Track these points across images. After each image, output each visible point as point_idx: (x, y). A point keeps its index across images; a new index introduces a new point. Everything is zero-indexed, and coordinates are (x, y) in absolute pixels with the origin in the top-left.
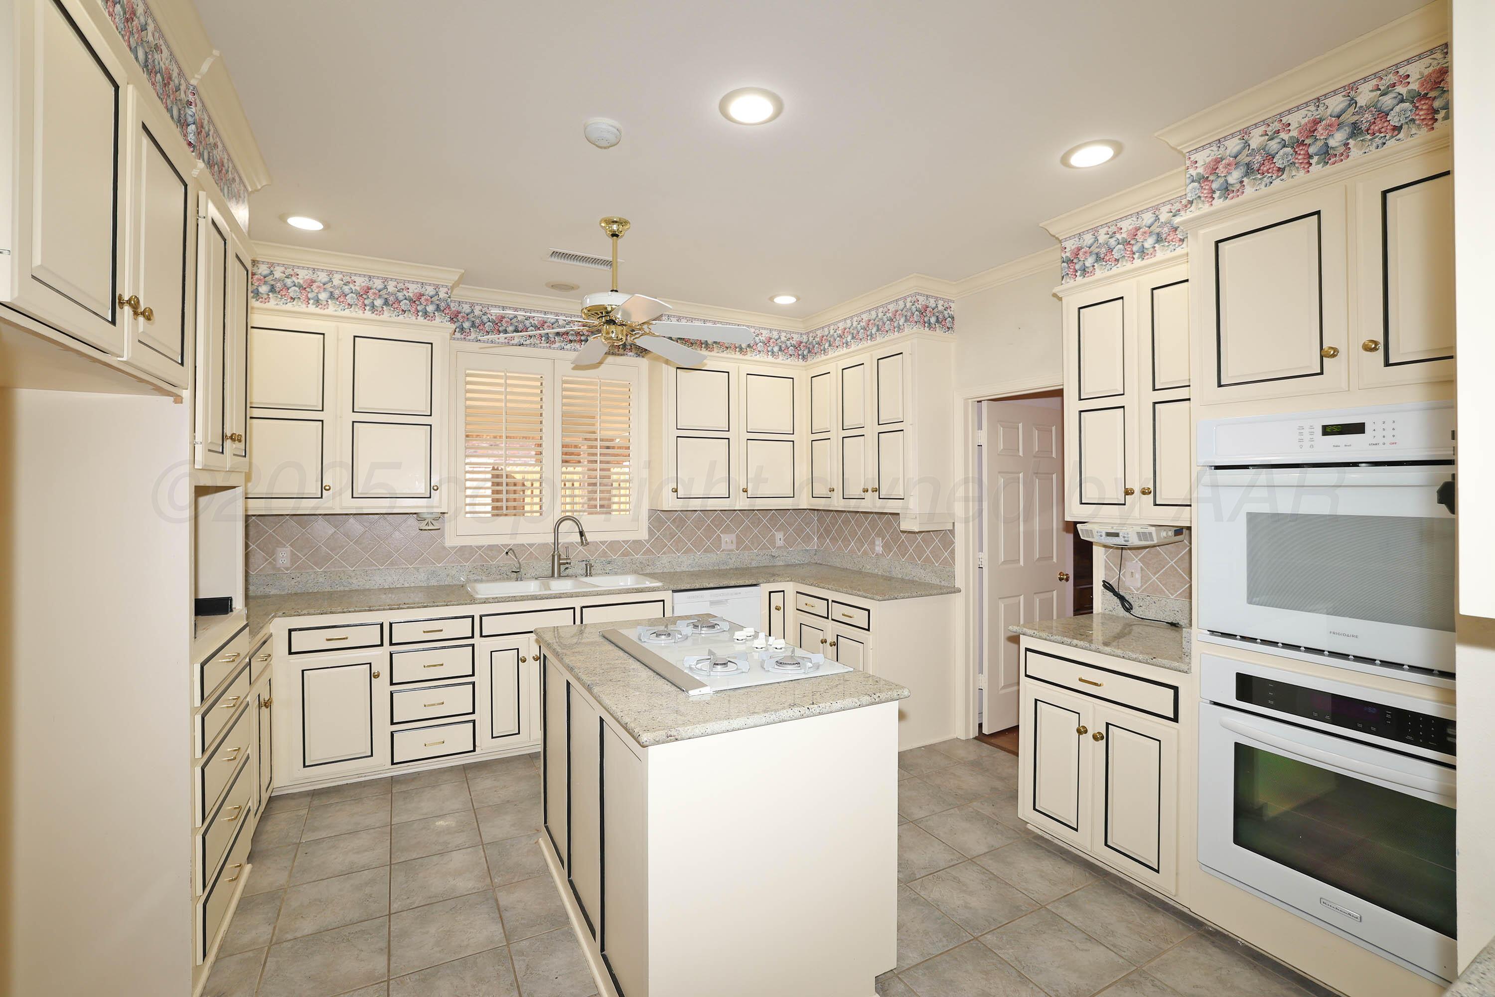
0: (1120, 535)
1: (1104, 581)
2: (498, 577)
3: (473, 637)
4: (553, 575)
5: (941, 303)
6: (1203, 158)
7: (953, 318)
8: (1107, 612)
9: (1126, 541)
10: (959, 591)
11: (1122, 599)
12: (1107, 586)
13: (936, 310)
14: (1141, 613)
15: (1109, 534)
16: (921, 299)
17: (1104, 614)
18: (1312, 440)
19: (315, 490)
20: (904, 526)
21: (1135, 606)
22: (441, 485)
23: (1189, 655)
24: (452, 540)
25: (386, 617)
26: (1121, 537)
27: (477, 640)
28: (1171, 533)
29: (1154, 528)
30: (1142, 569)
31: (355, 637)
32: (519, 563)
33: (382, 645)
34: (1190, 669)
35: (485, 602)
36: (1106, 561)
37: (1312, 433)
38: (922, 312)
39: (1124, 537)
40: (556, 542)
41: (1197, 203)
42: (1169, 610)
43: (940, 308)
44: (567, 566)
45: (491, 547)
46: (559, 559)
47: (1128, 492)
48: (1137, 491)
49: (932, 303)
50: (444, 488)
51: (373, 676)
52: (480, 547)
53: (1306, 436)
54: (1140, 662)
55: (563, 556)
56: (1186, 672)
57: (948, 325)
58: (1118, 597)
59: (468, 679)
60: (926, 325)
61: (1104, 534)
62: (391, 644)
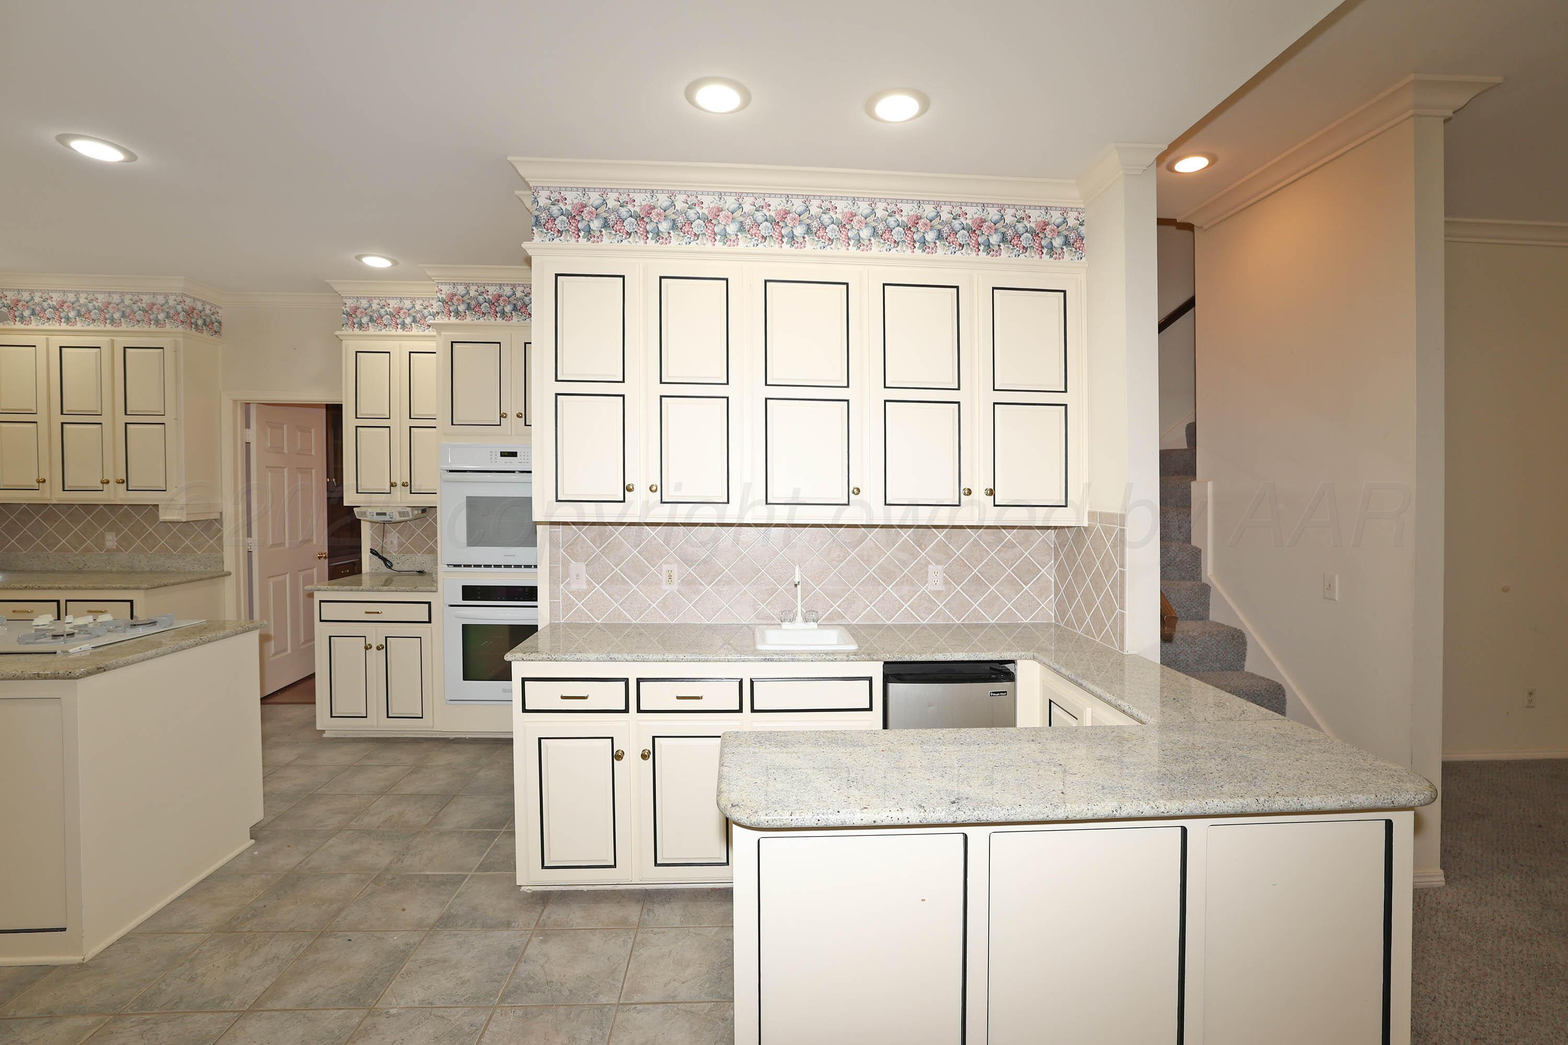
0: (387, 514)
1: (371, 549)
5: (208, 307)
6: (446, 289)
7: (220, 323)
8: (373, 571)
9: (390, 518)
10: (229, 574)
11: (385, 560)
12: (373, 552)
13: (202, 314)
14: (398, 568)
15: (378, 514)
16: (188, 301)
17: (371, 573)
18: (496, 458)
20: (163, 517)
21: (394, 563)
23: (436, 582)
26: (388, 516)
28: (420, 512)
29: (410, 509)
30: (398, 537)
34: (437, 589)
36: (371, 534)
37: (496, 455)
38: (190, 312)
39: (390, 515)
41: (441, 315)
42: (418, 560)
43: (207, 312)
47: (392, 485)
48: (399, 484)
49: (199, 306)
53: (494, 457)
54: (407, 592)
56: (435, 592)
57: (215, 328)
58: (382, 559)
60: (193, 326)
61: (375, 514)
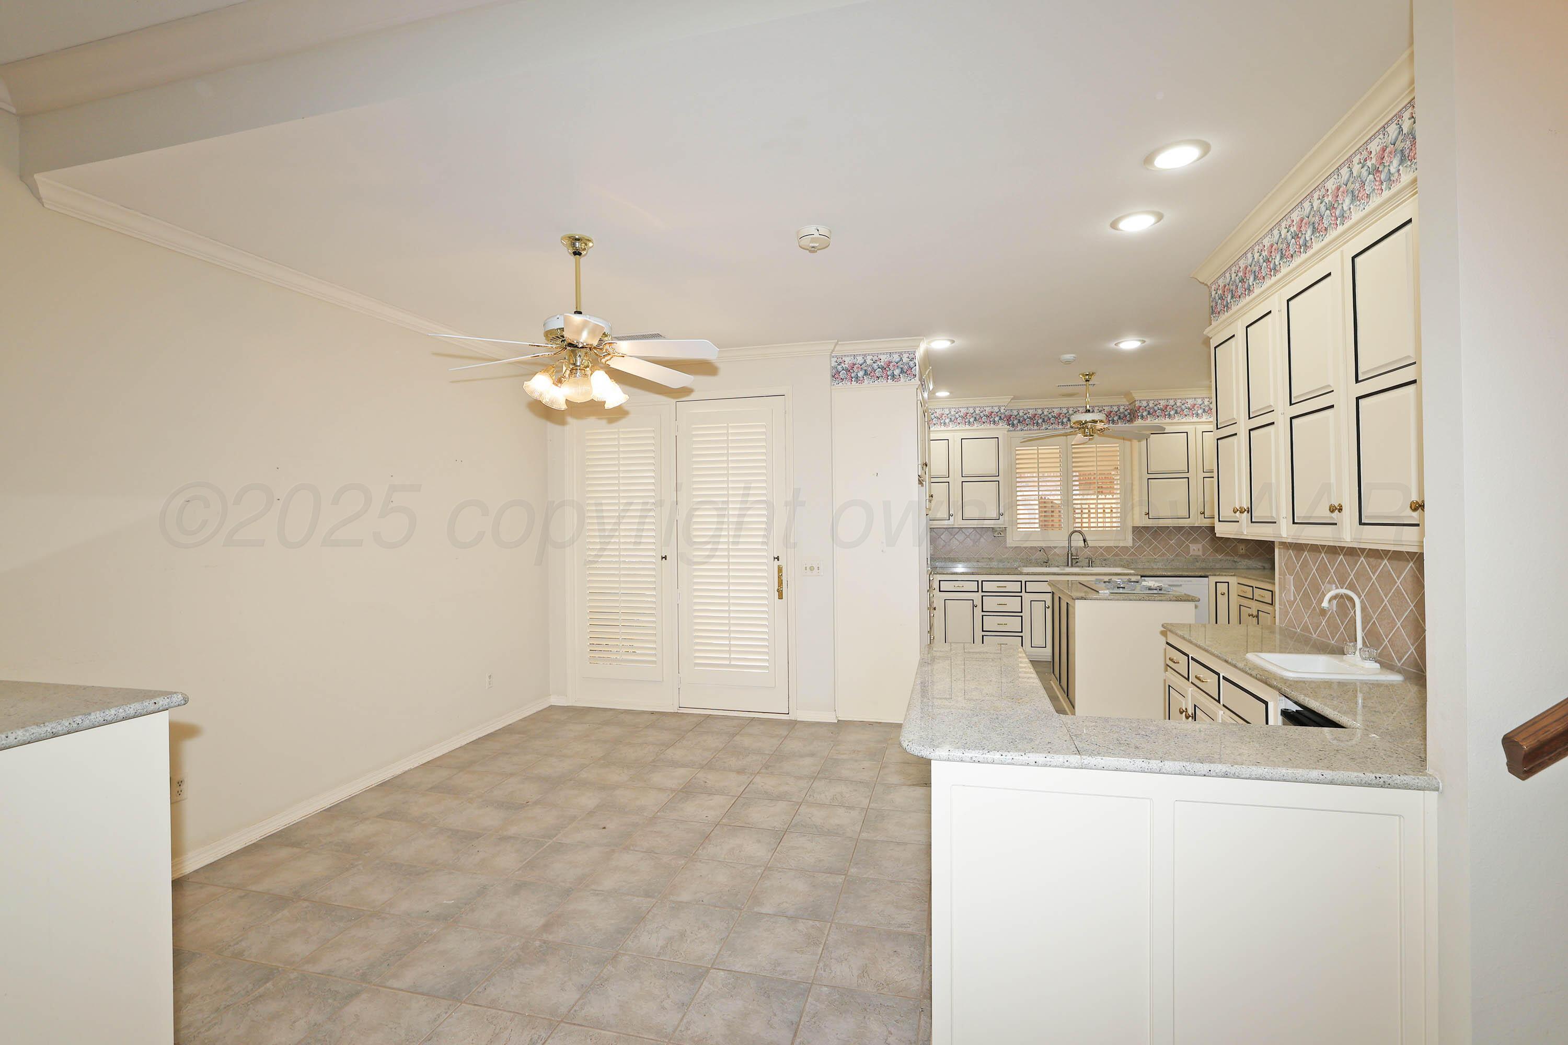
2: (1036, 565)
3: (1021, 592)
4: (1068, 565)
19: (946, 516)
22: (1004, 512)
24: (1010, 543)
25: (980, 578)
27: (1023, 594)
31: (966, 586)
32: (1048, 558)
33: (978, 591)
35: (1027, 574)
40: (1070, 547)
44: (1077, 560)
45: (1031, 548)
46: (1072, 555)
50: (1006, 514)
51: (974, 606)
52: (1026, 548)
55: (1074, 554)
59: (1019, 614)
62: (982, 592)
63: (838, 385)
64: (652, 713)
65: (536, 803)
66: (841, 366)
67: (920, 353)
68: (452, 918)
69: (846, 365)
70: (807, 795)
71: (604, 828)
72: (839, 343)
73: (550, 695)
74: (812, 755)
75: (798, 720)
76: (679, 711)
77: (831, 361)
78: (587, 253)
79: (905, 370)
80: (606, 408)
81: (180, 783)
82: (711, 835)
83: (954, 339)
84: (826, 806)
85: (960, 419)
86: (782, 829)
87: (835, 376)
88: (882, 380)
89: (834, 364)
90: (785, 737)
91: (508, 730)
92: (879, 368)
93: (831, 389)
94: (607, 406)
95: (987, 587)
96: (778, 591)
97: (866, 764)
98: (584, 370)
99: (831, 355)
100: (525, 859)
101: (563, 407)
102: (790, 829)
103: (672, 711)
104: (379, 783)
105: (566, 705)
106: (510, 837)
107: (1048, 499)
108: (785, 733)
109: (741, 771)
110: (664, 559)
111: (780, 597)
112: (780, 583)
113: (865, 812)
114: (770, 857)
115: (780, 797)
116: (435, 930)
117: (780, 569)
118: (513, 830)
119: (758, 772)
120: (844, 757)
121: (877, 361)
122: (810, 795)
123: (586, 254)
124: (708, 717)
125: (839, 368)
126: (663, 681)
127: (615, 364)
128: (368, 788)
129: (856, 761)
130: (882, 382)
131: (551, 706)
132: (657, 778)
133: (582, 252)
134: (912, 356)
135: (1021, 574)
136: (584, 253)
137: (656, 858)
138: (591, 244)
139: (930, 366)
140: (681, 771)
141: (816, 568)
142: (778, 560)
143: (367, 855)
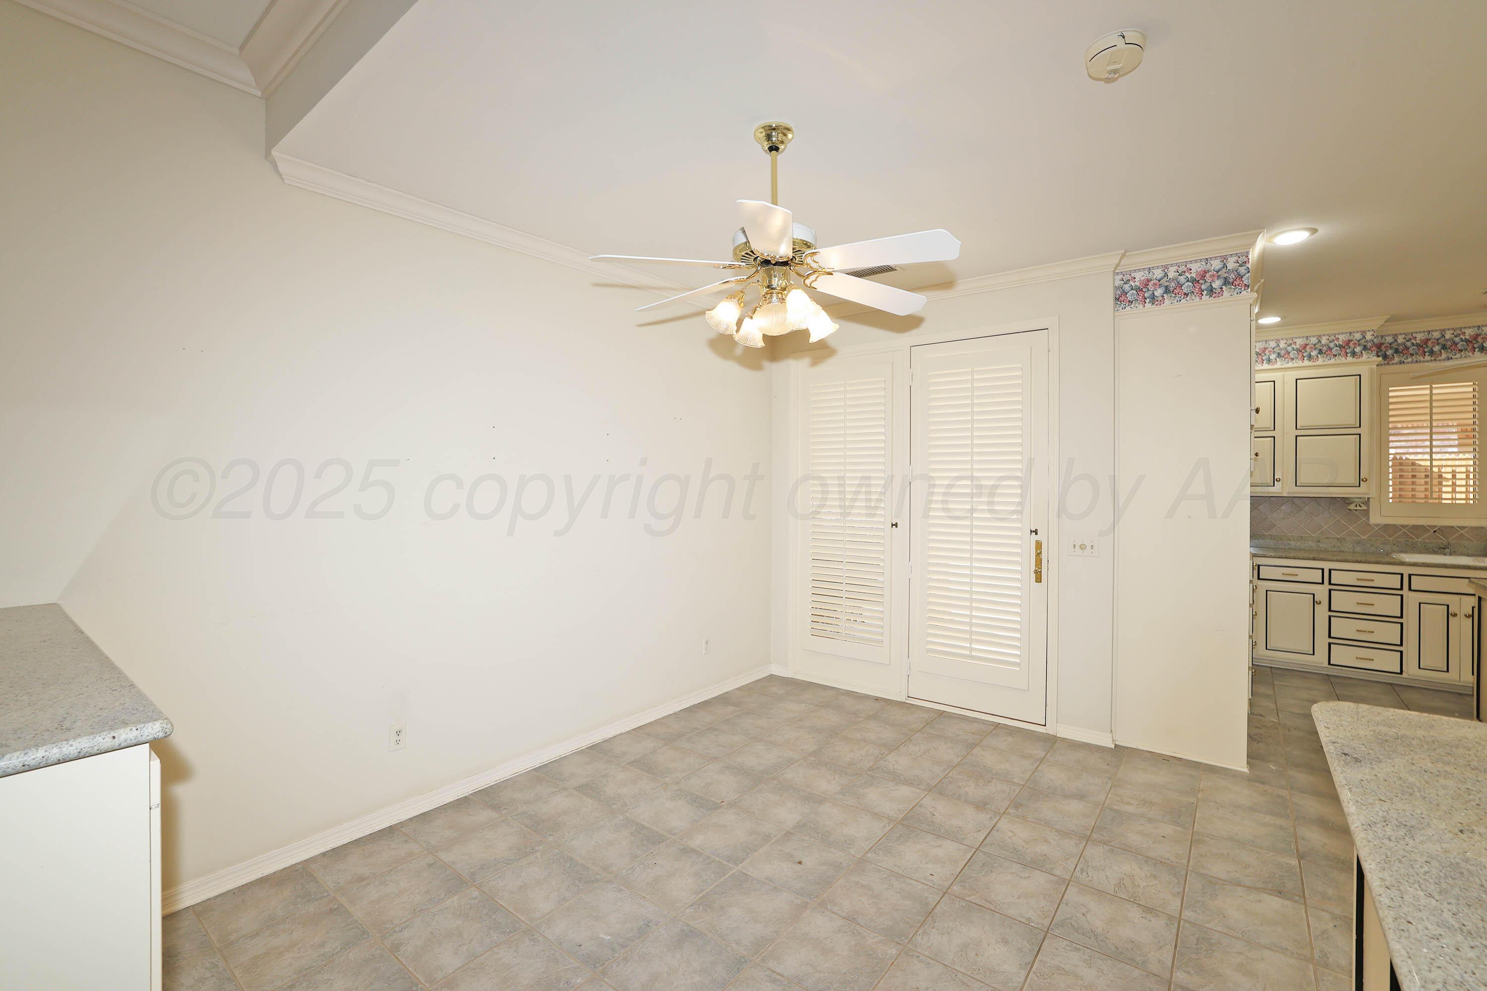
2: (1424, 550)
3: (1402, 589)
19: (1270, 480)
22: (1372, 477)
24: (1375, 519)
25: (1327, 566)
27: (1406, 592)
31: (1303, 575)
32: (1448, 542)
33: (1323, 583)
35: (1413, 565)
45: (1417, 527)
50: (1372, 481)
51: (1316, 603)
52: (1404, 526)
59: (1397, 620)
62: (1330, 584)
63: (1122, 311)
64: (877, 699)
65: (732, 805)
66: (1128, 285)
67: (1255, 254)
68: (602, 966)
69: (1136, 283)
70: (1077, 870)
71: (800, 863)
72: (1127, 254)
73: (771, 663)
74: (1081, 796)
75: (1058, 736)
76: (907, 702)
77: (1114, 280)
78: (785, 147)
79: (1231, 280)
80: (810, 342)
81: (398, 733)
82: (935, 910)
83: (1317, 227)
84: (1109, 896)
85: (1294, 354)
86: (1039, 926)
87: (1120, 298)
88: (1193, 298)
89: (1118, 283)
90: (1042, 760)
91: (723, 699)
92: (1188, 281)
93: (1114, 316)
94: (813, 339)
95: (1337, 578)
96: (1036, 572)
97: (1168, 829)
98: (782, 293)
99: (1114, 271)
100: (702, 891)
101: (760, 344)
102: (1052, 930)
103: (899, 700)
104: (589, 746)
105: (786, 676)
106: (693, 851)
107: (1407, 459)
108: (1042, 754)
109: (981, 806)
110: (894, 527)
111: (1039, 579)
112: (1039, 562)
113: (1176, 925)
114: (1022, 979)
115: (1036, 864)
116: (579, 981)
117: (1039, 545)
118: (698, 841)
119: (1004, 813)
120: (1130, 809)
121: (1185, 272)
122: (1082, 870)
123: (784, 149)
124: (941, 714)
125: (1127, 287)
126: (890, 664)
127: (824, 285)
128: (577, 750)
129: (1150, 821)
130: (1194, 302)
131: (772, 677)
132: (873, 796)
133: (779, 146)
134: (1244, 259)
135: (1402, 564)
136: (782, 147)
137: (859, 933)
138: (790, 136)
139: (1261, 278)
140: (905, 791)
141: (1089, 547)
142: (1036, 534)
143: (551, 838)
